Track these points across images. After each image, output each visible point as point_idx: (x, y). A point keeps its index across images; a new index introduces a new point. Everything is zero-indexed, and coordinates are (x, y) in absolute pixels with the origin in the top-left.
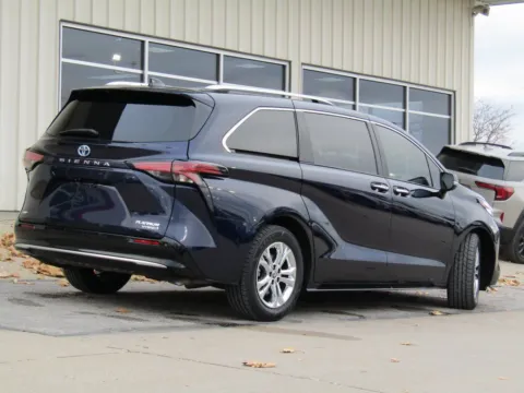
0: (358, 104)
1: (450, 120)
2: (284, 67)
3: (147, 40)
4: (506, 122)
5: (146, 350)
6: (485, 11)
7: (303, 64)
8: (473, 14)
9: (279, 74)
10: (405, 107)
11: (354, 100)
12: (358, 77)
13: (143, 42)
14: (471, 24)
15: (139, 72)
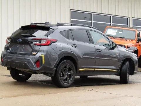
3: (92, 13)
15: (91, 21)
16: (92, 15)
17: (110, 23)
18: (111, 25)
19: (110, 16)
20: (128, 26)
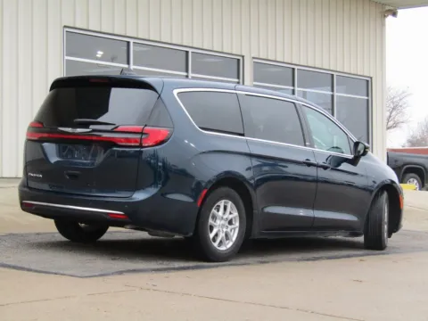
0: (297, 89)
1: (368, 100)
2: (239, 60)
3: (132, 41)
4: (404, 100)
5: (155, 288)
6: (394, 14)
7: (254, 58)
8: (385, 16)
9: (236, 66)
10: (333, 91)
11: (293, 85)
12: (296, 68)
13: (128, 43)
14: (383, 25)
17: (185, 74)
19: (187, 52)
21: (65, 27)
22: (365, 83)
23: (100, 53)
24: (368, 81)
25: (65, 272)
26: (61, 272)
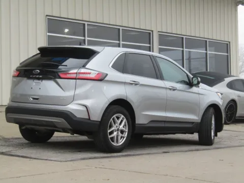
0: (185, 50)
1: (228, 56)
2: (150, 33)
3: (86, 23)
6: (243, 4)
7: (159, 32)
8: (237, 5)
10: (206, 50)
11: (183, 48)
12: (184, 37)
14: (236, 10)
15: (83, 38)
16: (86, 25)
17: (118, 42)
18: (121, 46)
19: (119, 29)
20: (150, 47)
21: (47, 16)
22: (226, 45)
23: (66, 30)
24: (227, 44)
25: (52, 159)
26: (49, 159)
